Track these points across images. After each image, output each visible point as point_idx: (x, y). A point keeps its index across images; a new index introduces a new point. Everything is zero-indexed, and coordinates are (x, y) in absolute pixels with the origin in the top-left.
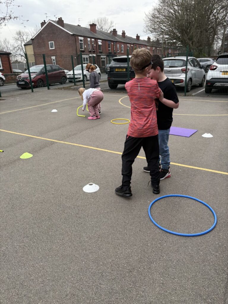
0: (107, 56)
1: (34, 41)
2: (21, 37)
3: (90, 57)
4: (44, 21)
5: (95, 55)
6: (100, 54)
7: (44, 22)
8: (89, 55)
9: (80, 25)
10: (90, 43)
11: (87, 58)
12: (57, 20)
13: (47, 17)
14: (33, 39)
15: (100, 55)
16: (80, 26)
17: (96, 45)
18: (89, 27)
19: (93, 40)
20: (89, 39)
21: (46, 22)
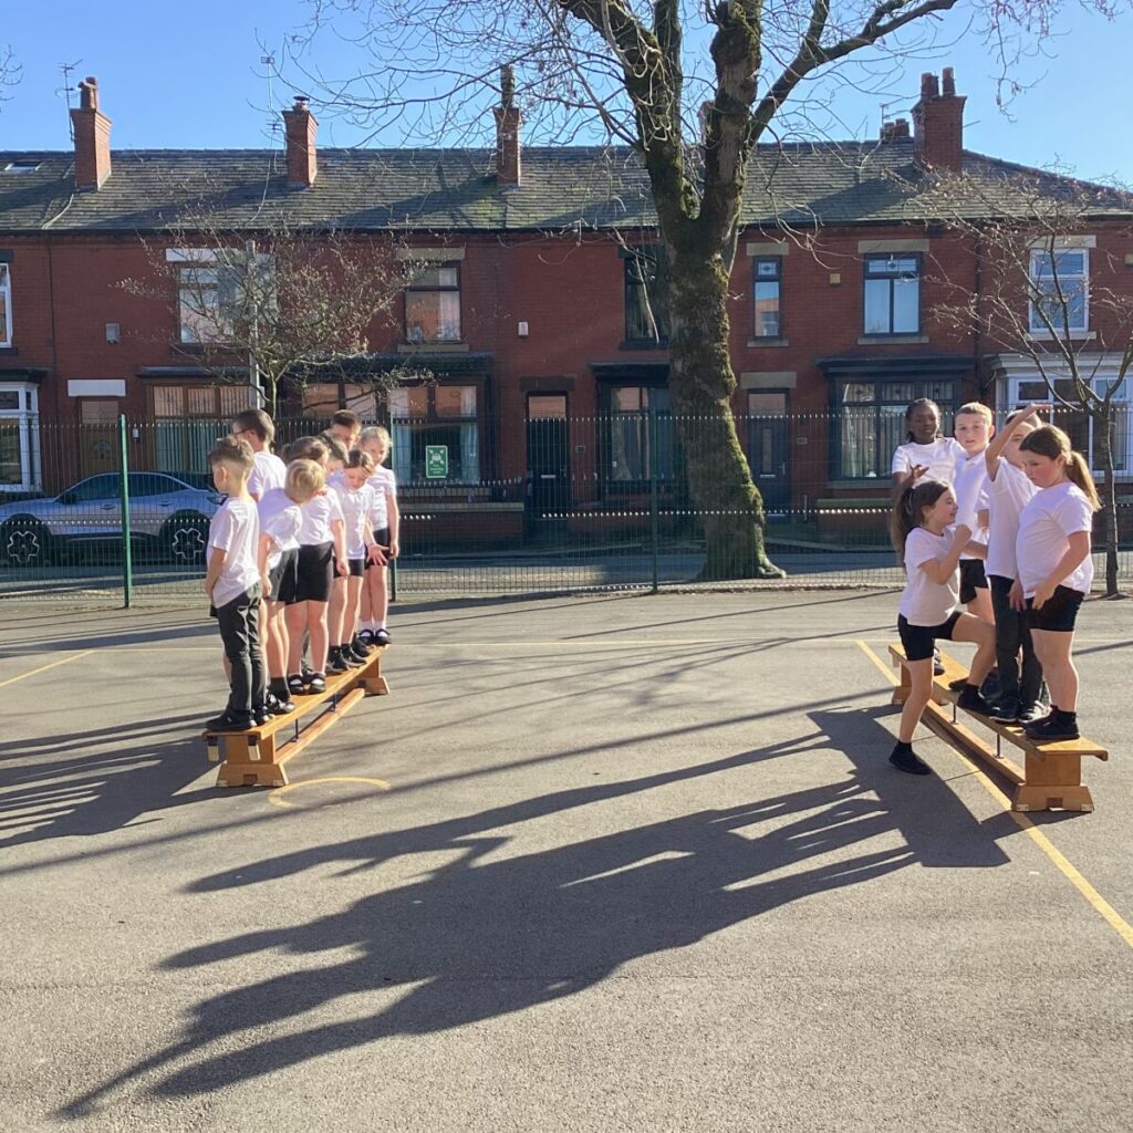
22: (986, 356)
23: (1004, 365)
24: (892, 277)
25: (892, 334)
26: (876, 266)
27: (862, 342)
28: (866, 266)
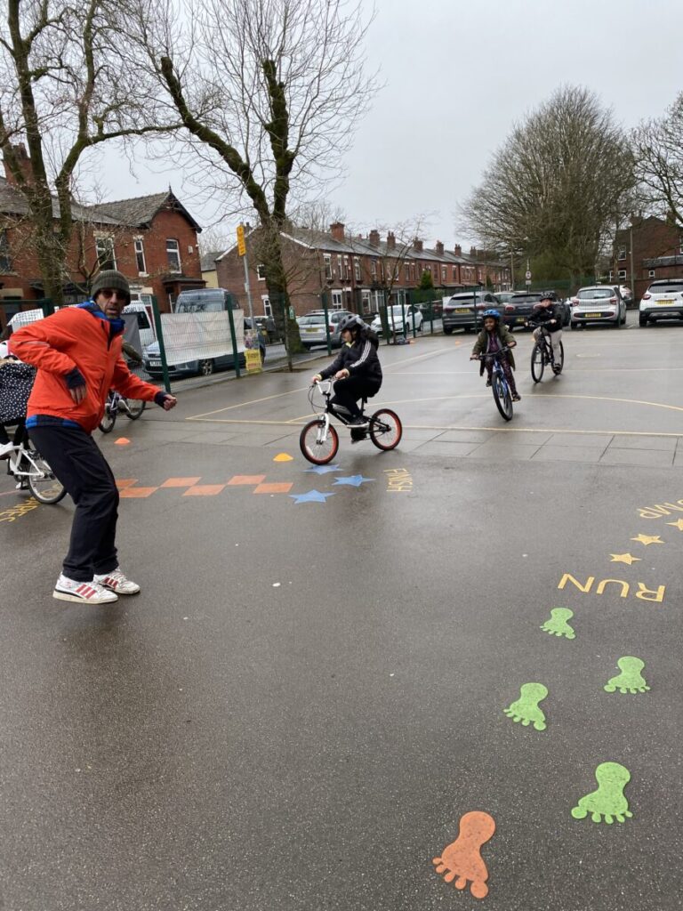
0: (373, 290)
1: (222, 264)
3: (343, 292)
5: (349, 289)
6: (359, 286)
8: (341, 289)
10: (341, 264)
11: (339, 296)
14: (220, 261)
15: (360, 289)
18: (329, 230)
19: (346, 257)
20: (339, 256)
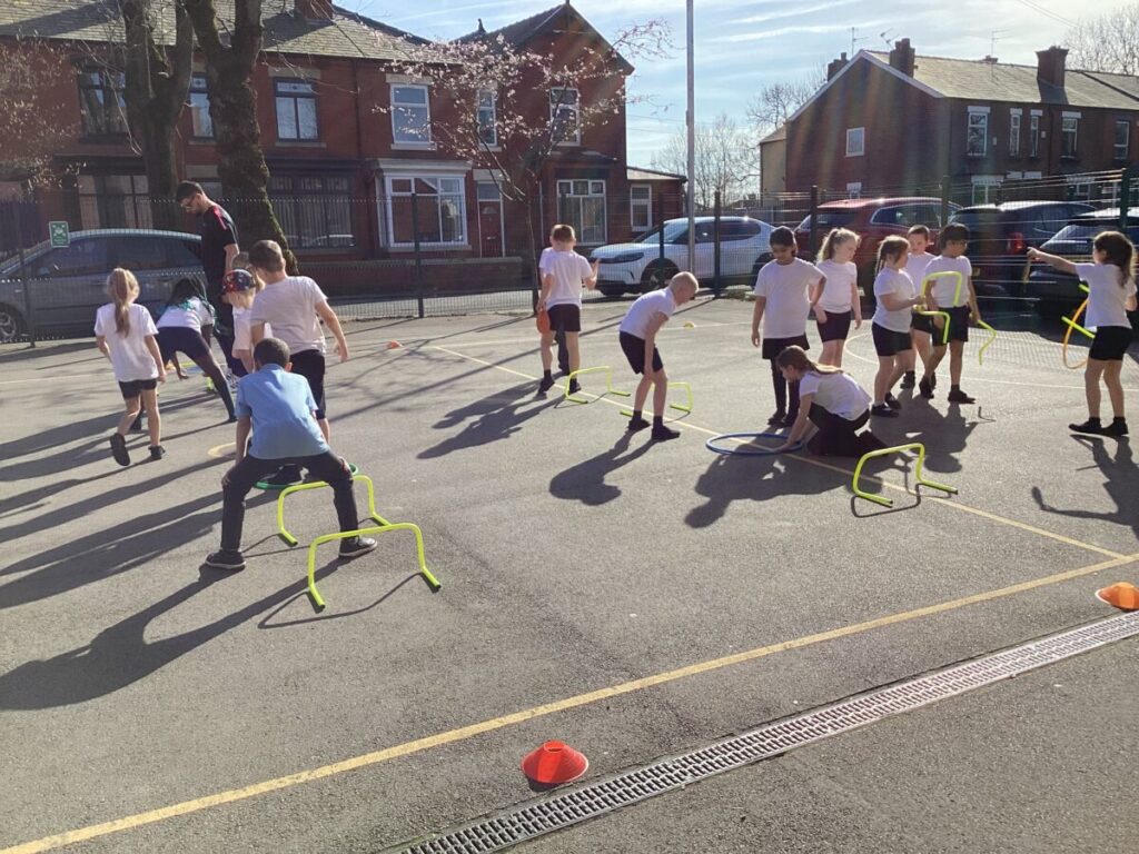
1: (795, 129)
2: (780, 109)
3: (1012, 180)
4: (844, 55)
5: (1037, 175)
7: (840, 58)
8: (1005, 175)
9: (994, 56)
10: (1018, 127)
11: (993, 187)
12: (890, 49)
13: (854, 40)
14: (793, 123)
16: (995, 60)
17: (1050, 135)
18: (1035, 62)
19: (1036, 113)
20: (1015, 112)
21: (849, 58)
22: (367, 159)
23: (382, 166)
24: (295, 96)
25: (299, 140)
26: (282, 87)
27: (278, 144)
28: (275, 87)
